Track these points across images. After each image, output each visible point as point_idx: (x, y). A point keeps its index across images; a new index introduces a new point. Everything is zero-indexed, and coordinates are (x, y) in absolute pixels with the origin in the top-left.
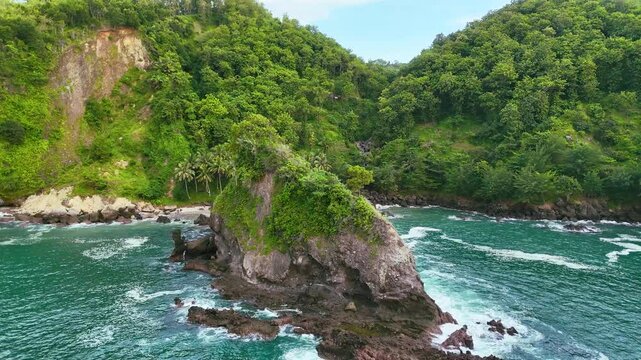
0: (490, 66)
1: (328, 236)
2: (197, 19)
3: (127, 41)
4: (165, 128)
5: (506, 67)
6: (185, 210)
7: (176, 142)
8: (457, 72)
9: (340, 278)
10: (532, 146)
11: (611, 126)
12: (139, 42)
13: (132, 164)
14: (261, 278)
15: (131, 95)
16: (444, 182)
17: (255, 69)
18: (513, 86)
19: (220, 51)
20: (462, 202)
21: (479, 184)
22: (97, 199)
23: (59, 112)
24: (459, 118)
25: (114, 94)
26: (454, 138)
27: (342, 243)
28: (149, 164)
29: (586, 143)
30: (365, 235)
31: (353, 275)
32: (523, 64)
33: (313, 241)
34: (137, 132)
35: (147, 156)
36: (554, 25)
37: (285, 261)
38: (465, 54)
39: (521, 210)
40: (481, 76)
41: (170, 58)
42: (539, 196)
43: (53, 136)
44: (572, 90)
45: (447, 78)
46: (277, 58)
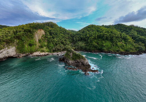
0: (86, 35)
1: (79, 59)
2: (49, 27)
3: (42, 31)
4: (50, 43)
5: (88, 35)
6: (54, 53)
7: (52, 45)
8: (83, 35)
9: (81, 63)
10: (91, 45)
11: (98, 42)
12: (43, 31)
13: (46, 48)
14: (72, 63)
15: (43, 38)
16: (82, 48)
17: (59, 34)
18: (89, 38)
19: (54, 32)
20: (84, 51)
21: (86, 49)
22: (44, 53)
23: (36, 41)
24: (83, 41)
25: (41, 38)
26: (83, 43)
27: (81, 60)
28: (48, 48)
29: (96, 44)
30: (83, 59)
31: (82, 63)
32: (90, 35)
33: (78, 60)
34: (46, 44)
35: (48, 47)
36: (92, 30)
37: (74, 61)
38: (83, 33)
39: (91, 52)
40: (85, 36)
41: (48, 33)
42: (92, 50)
43: (36, 45)
44: (95, 38)
45: (82, 36)
46: (61, 33)
